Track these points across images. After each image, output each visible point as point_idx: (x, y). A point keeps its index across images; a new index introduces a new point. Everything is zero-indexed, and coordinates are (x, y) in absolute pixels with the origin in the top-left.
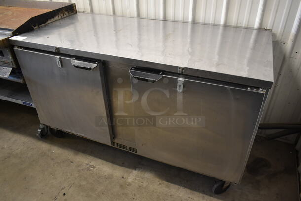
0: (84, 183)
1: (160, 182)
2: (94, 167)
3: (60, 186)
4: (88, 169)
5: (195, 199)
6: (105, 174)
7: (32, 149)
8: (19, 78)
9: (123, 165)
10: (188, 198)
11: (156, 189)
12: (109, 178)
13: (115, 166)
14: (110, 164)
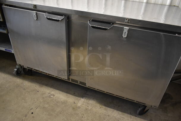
0: (46, 106)
1: (101, 106)
2: (54, 96)
3: (29, 107)
4: (50, 97)
5: (125, 118)
6: (62, 100)
7: (9, 82)
8: (4, 29)
9: (74, 94)
10: (120, 118)
11: (98, 111)
12: (64, 103)
13: (69, 95)
14: (65, 94)
